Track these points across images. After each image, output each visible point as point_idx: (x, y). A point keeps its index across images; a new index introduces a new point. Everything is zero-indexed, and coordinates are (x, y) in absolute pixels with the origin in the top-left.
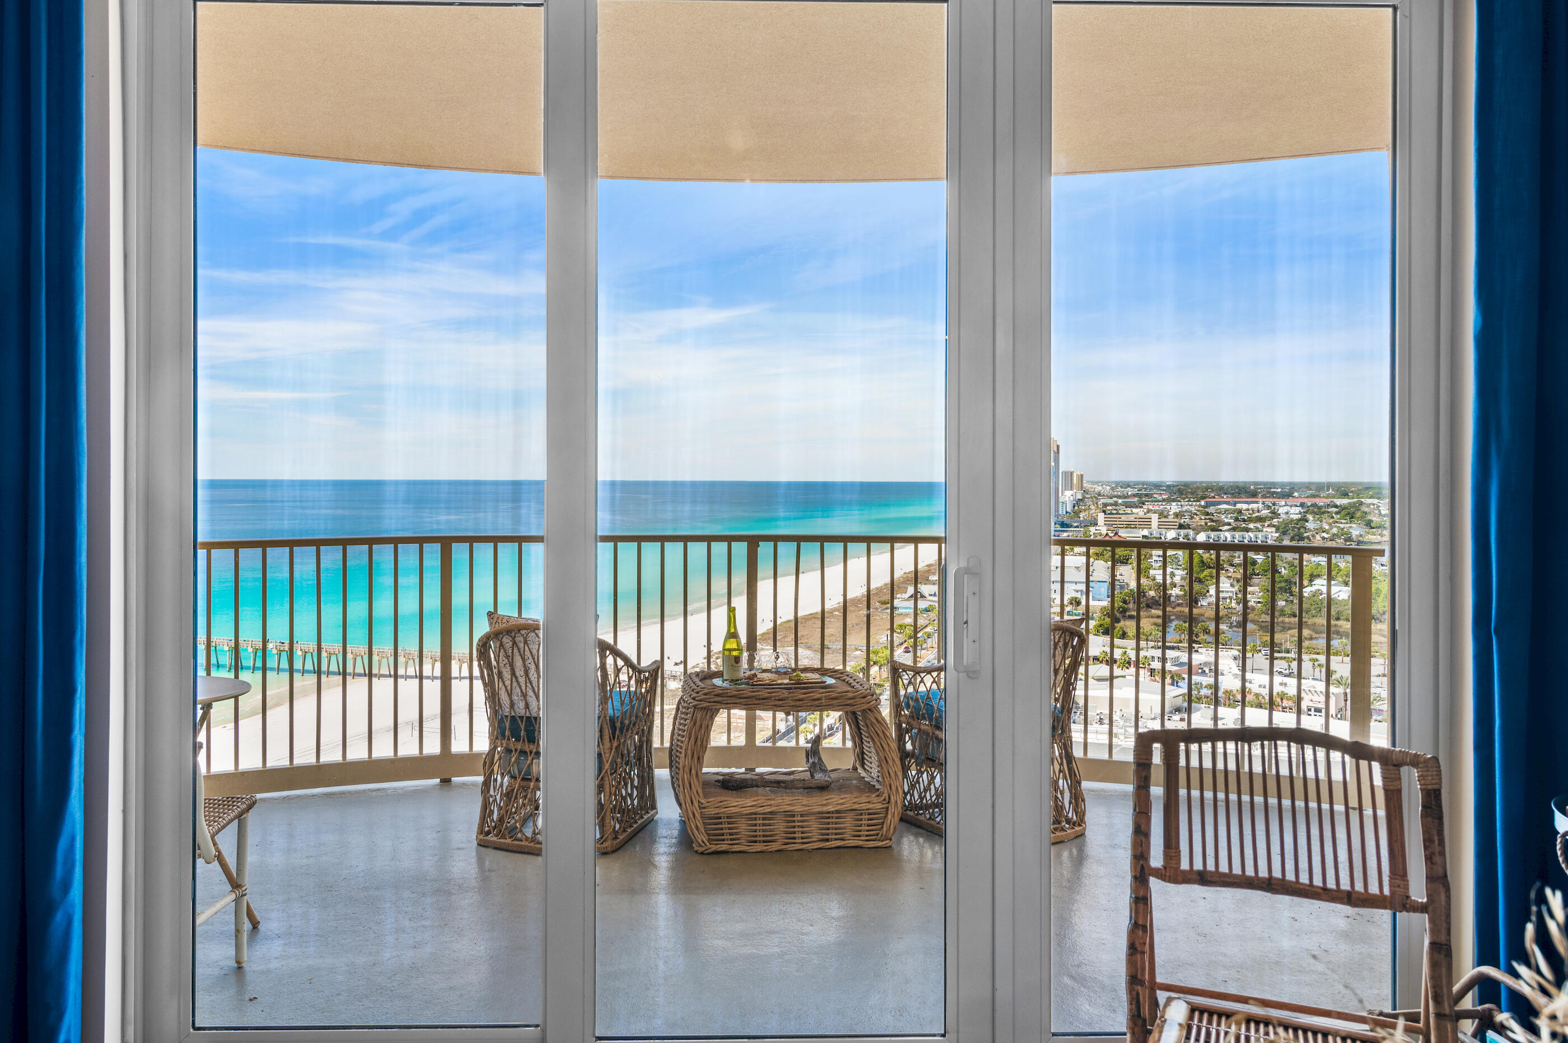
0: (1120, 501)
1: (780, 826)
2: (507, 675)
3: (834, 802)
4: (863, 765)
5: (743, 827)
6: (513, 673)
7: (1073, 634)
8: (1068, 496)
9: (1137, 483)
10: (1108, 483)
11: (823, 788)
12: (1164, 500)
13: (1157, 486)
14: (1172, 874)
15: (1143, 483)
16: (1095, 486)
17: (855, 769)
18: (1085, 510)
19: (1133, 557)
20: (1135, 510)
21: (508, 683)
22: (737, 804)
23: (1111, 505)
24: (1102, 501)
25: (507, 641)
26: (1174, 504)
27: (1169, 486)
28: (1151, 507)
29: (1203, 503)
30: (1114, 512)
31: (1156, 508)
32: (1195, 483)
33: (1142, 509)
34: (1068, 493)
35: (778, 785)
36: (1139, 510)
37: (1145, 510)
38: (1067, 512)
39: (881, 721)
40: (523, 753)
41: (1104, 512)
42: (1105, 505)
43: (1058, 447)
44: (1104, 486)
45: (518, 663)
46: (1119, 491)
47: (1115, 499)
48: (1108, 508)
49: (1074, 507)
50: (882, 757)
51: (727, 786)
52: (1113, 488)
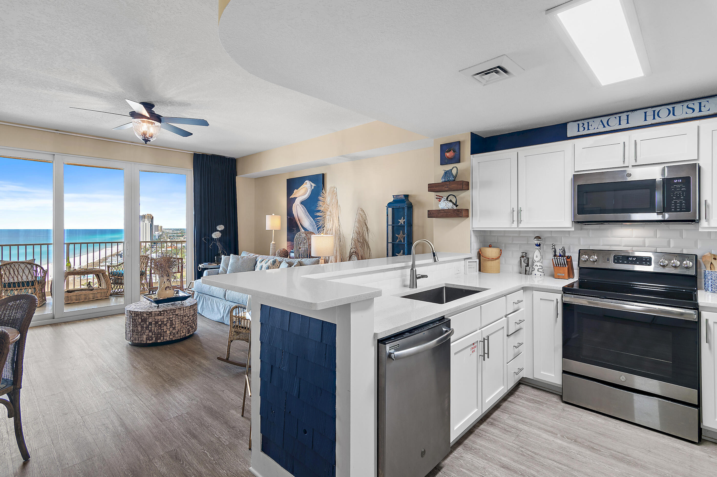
0: (175, 235)
1: (83, 297)
2: (7, 273)
3: (95, 292)
5: (74, 297)
6: (10, 273)
11: (92, 290)
16: (166, 230)
17: (99, 287)
18: (163, 238)
19: (180, 253)
20: (180, 238)
21: (8, 275)
22: (71, 294)
23: (172, 236)
24: (169, 235)
25: (8, 266)
30: (173, 238)
33: (183, 237)
34: (157, 233)
35: (82, 290)
36: (182, 238)
37: (184, 238)
38: (156, 239)
39: (106, 276)
41: (170, 238)
43: (153, 217)
44: (170, 230)
45: (12, 270)
46: (175, 232)
47: (173, 234)
48: (171, 237)
49: (159, 237)
50: (107, 282)
51: (69, 292)
52: (173, 231)
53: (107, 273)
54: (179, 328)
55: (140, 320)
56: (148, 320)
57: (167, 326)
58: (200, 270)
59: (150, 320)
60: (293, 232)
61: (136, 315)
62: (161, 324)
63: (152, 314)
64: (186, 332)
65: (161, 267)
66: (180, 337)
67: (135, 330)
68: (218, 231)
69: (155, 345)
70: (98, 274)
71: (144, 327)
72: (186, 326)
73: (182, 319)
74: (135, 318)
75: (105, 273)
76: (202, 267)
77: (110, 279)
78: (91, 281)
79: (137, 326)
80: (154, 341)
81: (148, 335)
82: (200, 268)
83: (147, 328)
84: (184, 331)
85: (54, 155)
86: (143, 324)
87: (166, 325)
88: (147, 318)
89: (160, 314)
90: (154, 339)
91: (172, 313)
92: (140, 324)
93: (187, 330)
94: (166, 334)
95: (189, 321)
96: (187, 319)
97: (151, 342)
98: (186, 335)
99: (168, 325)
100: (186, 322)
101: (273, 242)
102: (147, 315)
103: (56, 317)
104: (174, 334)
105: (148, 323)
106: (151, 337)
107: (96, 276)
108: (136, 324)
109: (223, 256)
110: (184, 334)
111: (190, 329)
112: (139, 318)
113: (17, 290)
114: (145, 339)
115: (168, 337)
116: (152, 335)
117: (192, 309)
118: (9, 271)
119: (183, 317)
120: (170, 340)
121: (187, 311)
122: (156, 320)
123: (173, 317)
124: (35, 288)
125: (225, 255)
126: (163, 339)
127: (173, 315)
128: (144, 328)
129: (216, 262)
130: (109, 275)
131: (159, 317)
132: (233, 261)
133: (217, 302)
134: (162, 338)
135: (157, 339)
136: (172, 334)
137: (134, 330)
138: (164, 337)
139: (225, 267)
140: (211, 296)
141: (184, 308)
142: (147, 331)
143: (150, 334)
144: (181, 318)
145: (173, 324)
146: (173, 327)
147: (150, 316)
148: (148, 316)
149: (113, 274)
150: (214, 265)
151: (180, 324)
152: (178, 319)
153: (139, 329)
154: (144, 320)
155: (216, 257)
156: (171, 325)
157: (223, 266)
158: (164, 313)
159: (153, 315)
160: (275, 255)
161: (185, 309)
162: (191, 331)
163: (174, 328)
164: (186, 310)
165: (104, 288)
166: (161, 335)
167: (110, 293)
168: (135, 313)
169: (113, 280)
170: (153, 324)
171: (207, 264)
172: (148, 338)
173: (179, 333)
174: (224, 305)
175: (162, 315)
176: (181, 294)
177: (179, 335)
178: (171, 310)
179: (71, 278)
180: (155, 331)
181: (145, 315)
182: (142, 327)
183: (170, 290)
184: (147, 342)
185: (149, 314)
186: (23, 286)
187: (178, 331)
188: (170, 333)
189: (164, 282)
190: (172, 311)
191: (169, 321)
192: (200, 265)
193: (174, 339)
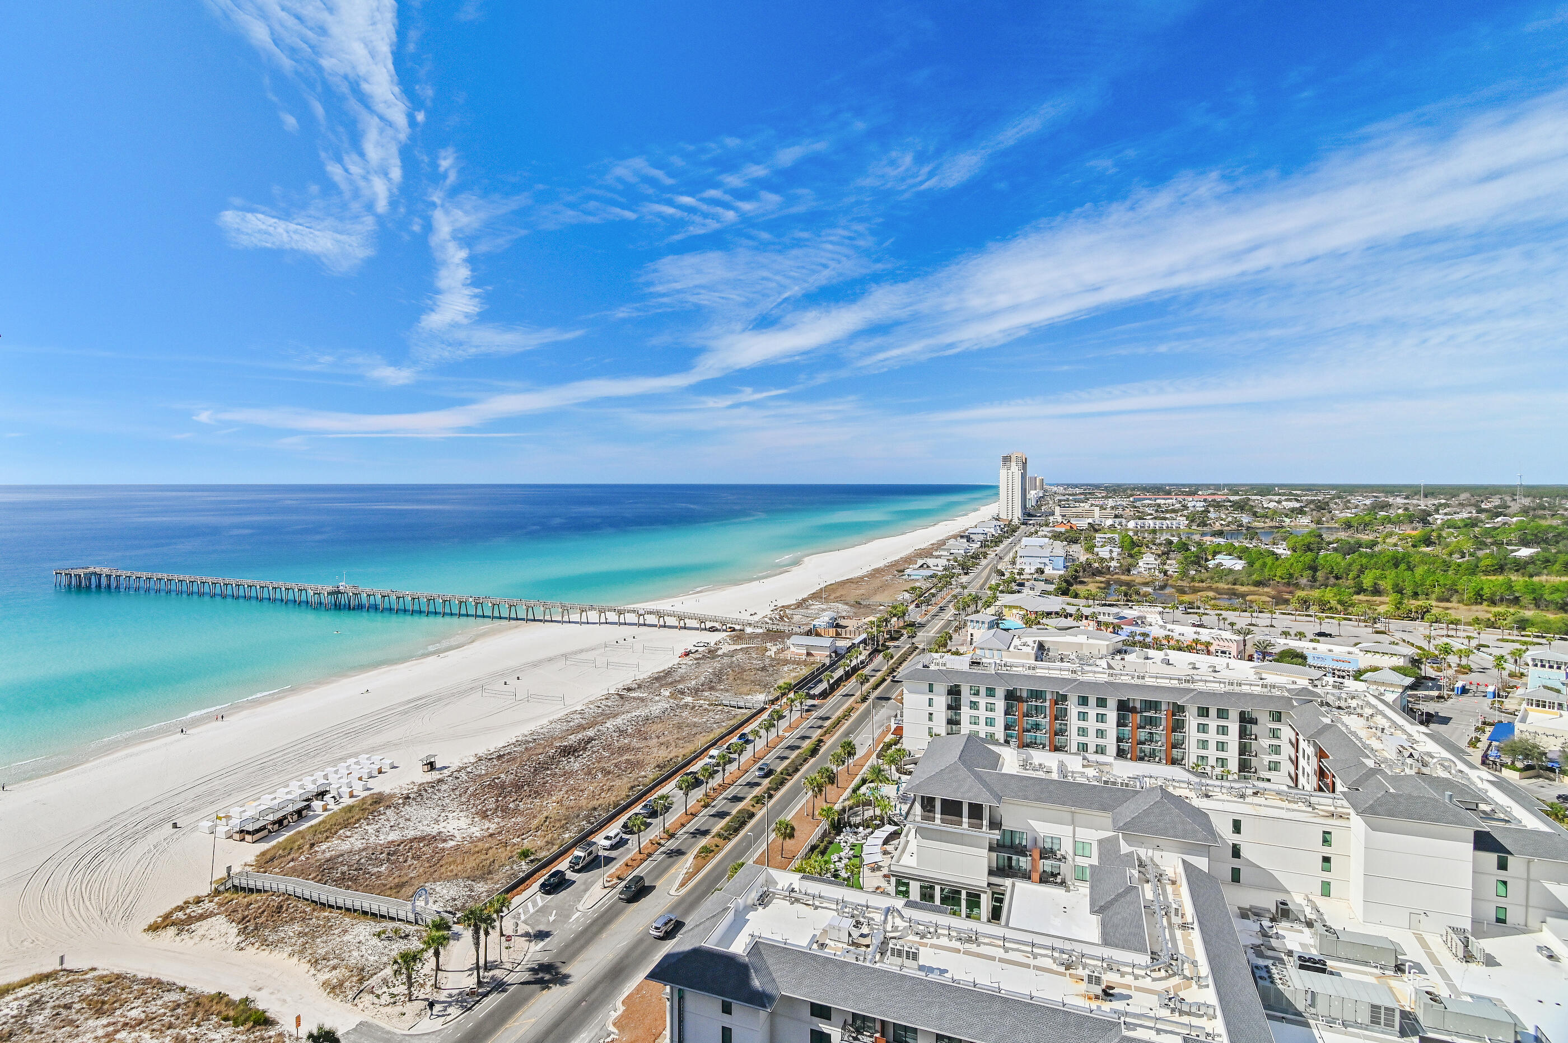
0: (1071, 498)
8: (1033, 495)
9: (1083, 485)
10: (1062, 485)
12: (1103, 497)
13: (1097, 487)
15: (1087, 485)
16: (1052, 487)
18: (1045, 505)
20: (1082, 505)
23: (1064, 500)
24: (1058, 498)
26: (1110, 500)
27: (1106, 487)
28: (1094, 502)
29: (1131, 499)
30: (1067, 506)
31: (1097, 503)
32: (1125, 484)
33: (1087, 504)
34: (1034, 492)
37: (1090, 505)
38: (1032, 506)
41: (1059, 505)
42: (1060, 501)
44: (1059, 487)
46: (1070, 491)
47: (1067, 496)
48: (1062, 503)
49: (1038, 502)
52: (1065, 489)
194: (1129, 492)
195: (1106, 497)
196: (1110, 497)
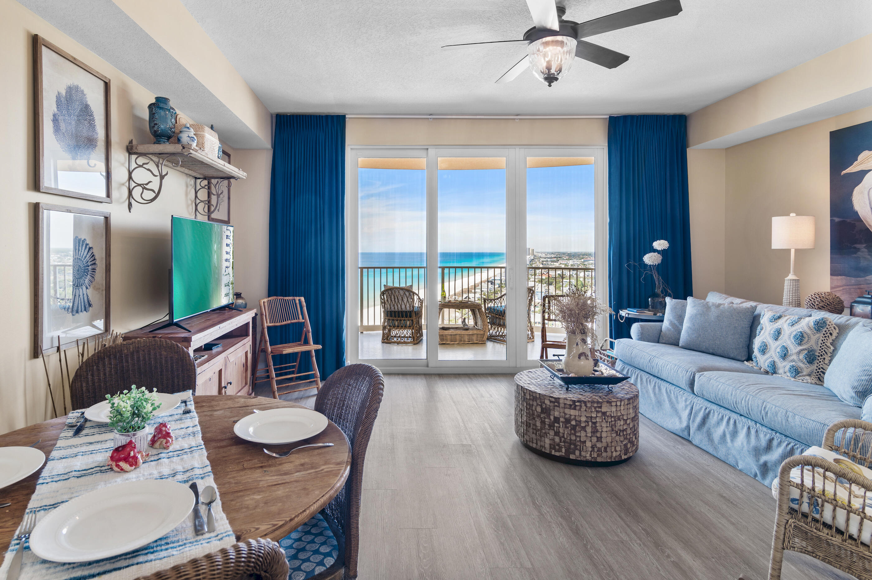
1: (458, 337)
2: (389, 300)
3: (470, 332)
4: (476, 325)
5: (449, 337)
6: (391, 300)
7: (531, 290)
8: (529, 258)
9: (556, 253)
10: (544, 253)
11: (467, 329)
12: (567, 259)
13: (564, 254)
14: (549, 319)
15: (558, 253)
17: (474, 326)
18: (535, 263)
20: (555, 263)
21: (390, 302)
22: (446, 332)
23: (545, 261)
24: (542, 260)
25: (390, 292)
26: (571, 261)
27: (568, 254)
28: (561, 262)
29: (582, 260)
31: (564, 262)
32: (578, 252)
34: (528, 256)
35: (457, 328)
39: (482, 312)
40: (393, 320)
41: (542, 264)
42: (543, 261)
45: (393, 297)
46: (549, 256)
47: (547, 259)
50: (483, 321)
51: (443, 329)
52: (546, 255)
53: (483, 309)
54: (609, 439)
55: (539, 409)
56: (553, 412)
57: (586, 431)
58: (622, 321)
59: (557, 414)
60: (855, 253)
61: (532, 397)
62: (576, 426)
63: (559, 403)
64: (621, 451)
65: (570, 316)
66: (611, 458)
67: (532, 425)
68: (655, 251)
69: (565, 461)
70: (474, 308)
71: (546, 423)
72: (622, 438)
73: (613, 423)
74: (531, 402)
75: (481, 309)
76: (627, 316)
77: (487, 317)
78: (466, 316)
79: (534, 419)
80: (563, 454)
81: (553, 440)
82: (622, 317)
83: (551, 426)
84: (618, 448)
85: (427, 149)
86: (545, 418)
87: (584, 428)
88: (551, 408)
89: (573, 405)
90: (563, 450)
91: (595, 408)
92: (539, 416)
93: (623, 447)
94: (584, 448)
95: (626, 429)
96: (624, 425)
97: (557, 454)
98: (621, 457)
99: (589, 429)
100: (620, 431)
101: (791, 276)
102: (551, 402)
103: (430, 365)
104: (599, 450)
105: (552, 418)
106: (558, 445)
107: (471, 311)
108: (533, 414)
109: (668, 300)
110: (618, 453)
111: (629, 445)
112: (537, 405)
113: (397, 320)
114: (547, 446)
115: (589, 453)
116: (561, 442)
117: (631, 406)
118: (391, 298)
119: (615, 421)
120: (593, 460)
121: (622, 408)
122: (567, 416)
123: (597, 417)
124: (412, 320)
125: (675, 298)
126: (580, 455)
127: (597, 412)
128: (547, 426)
129: (650, 309)
130: (485, 312)
131: (573, 412)
132: (695, 311)
133: (668, 391)
134: (577, 453)
135: (568, 451)
136: (596, 449)
137: (530, 424)
138: (580, 451)
139: (676, 322)
140: (654, 376)
141: (618, 402)
142: (552, 433)
143: (557, 439)
144: (612, 421)
145: (597, 431)
146: (597, 437)
147: (556, 406)
148: (552, 404)
149: (491, 310)
150: (648, 314)
151: (611, 434)
152: (607, 422)
153: (538, 424)
154: (546, 411)
155: (650, 299)
156: (593, 430)
157: (671, 318)
158: (581, 406)
159: (562, 405)
160: (799, 305)
161: (619, 404)
162: (630, 451)
163: (599, 439)
164: (620, 406)
165: (480, 328)
166: (576, 446)
167: (487, 337)
168: (531, 394)
169: (489, 319)
170: (562, 422)
171: (635, 311)
172: (552, 445)
173: (608, 449)
174: (688, 403)
175: (578, 408)
176: (605, 370)
177: (609, 454)
178: (593, 402)
179: (446, 310)
180: (565, 437)
181: (547, 402)
182: (543, 422)
183: (587, 361)
184: (551, 452)
185: (554, 402)
186: (403, 317)
187: (608, 446)
188: (593, 447)
189: (577, 344)
190: (595, 405)
191: (590, 423)
192: (621, 312)
193: (599, 460)
194: (581, 256)
195: (568, 259)
196: (571, 259)
